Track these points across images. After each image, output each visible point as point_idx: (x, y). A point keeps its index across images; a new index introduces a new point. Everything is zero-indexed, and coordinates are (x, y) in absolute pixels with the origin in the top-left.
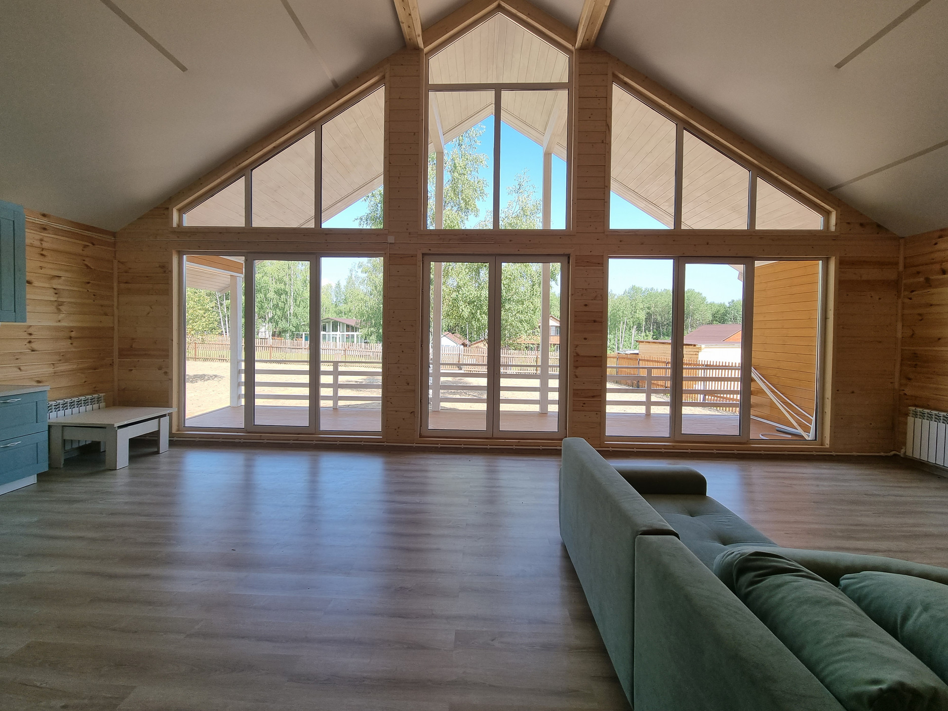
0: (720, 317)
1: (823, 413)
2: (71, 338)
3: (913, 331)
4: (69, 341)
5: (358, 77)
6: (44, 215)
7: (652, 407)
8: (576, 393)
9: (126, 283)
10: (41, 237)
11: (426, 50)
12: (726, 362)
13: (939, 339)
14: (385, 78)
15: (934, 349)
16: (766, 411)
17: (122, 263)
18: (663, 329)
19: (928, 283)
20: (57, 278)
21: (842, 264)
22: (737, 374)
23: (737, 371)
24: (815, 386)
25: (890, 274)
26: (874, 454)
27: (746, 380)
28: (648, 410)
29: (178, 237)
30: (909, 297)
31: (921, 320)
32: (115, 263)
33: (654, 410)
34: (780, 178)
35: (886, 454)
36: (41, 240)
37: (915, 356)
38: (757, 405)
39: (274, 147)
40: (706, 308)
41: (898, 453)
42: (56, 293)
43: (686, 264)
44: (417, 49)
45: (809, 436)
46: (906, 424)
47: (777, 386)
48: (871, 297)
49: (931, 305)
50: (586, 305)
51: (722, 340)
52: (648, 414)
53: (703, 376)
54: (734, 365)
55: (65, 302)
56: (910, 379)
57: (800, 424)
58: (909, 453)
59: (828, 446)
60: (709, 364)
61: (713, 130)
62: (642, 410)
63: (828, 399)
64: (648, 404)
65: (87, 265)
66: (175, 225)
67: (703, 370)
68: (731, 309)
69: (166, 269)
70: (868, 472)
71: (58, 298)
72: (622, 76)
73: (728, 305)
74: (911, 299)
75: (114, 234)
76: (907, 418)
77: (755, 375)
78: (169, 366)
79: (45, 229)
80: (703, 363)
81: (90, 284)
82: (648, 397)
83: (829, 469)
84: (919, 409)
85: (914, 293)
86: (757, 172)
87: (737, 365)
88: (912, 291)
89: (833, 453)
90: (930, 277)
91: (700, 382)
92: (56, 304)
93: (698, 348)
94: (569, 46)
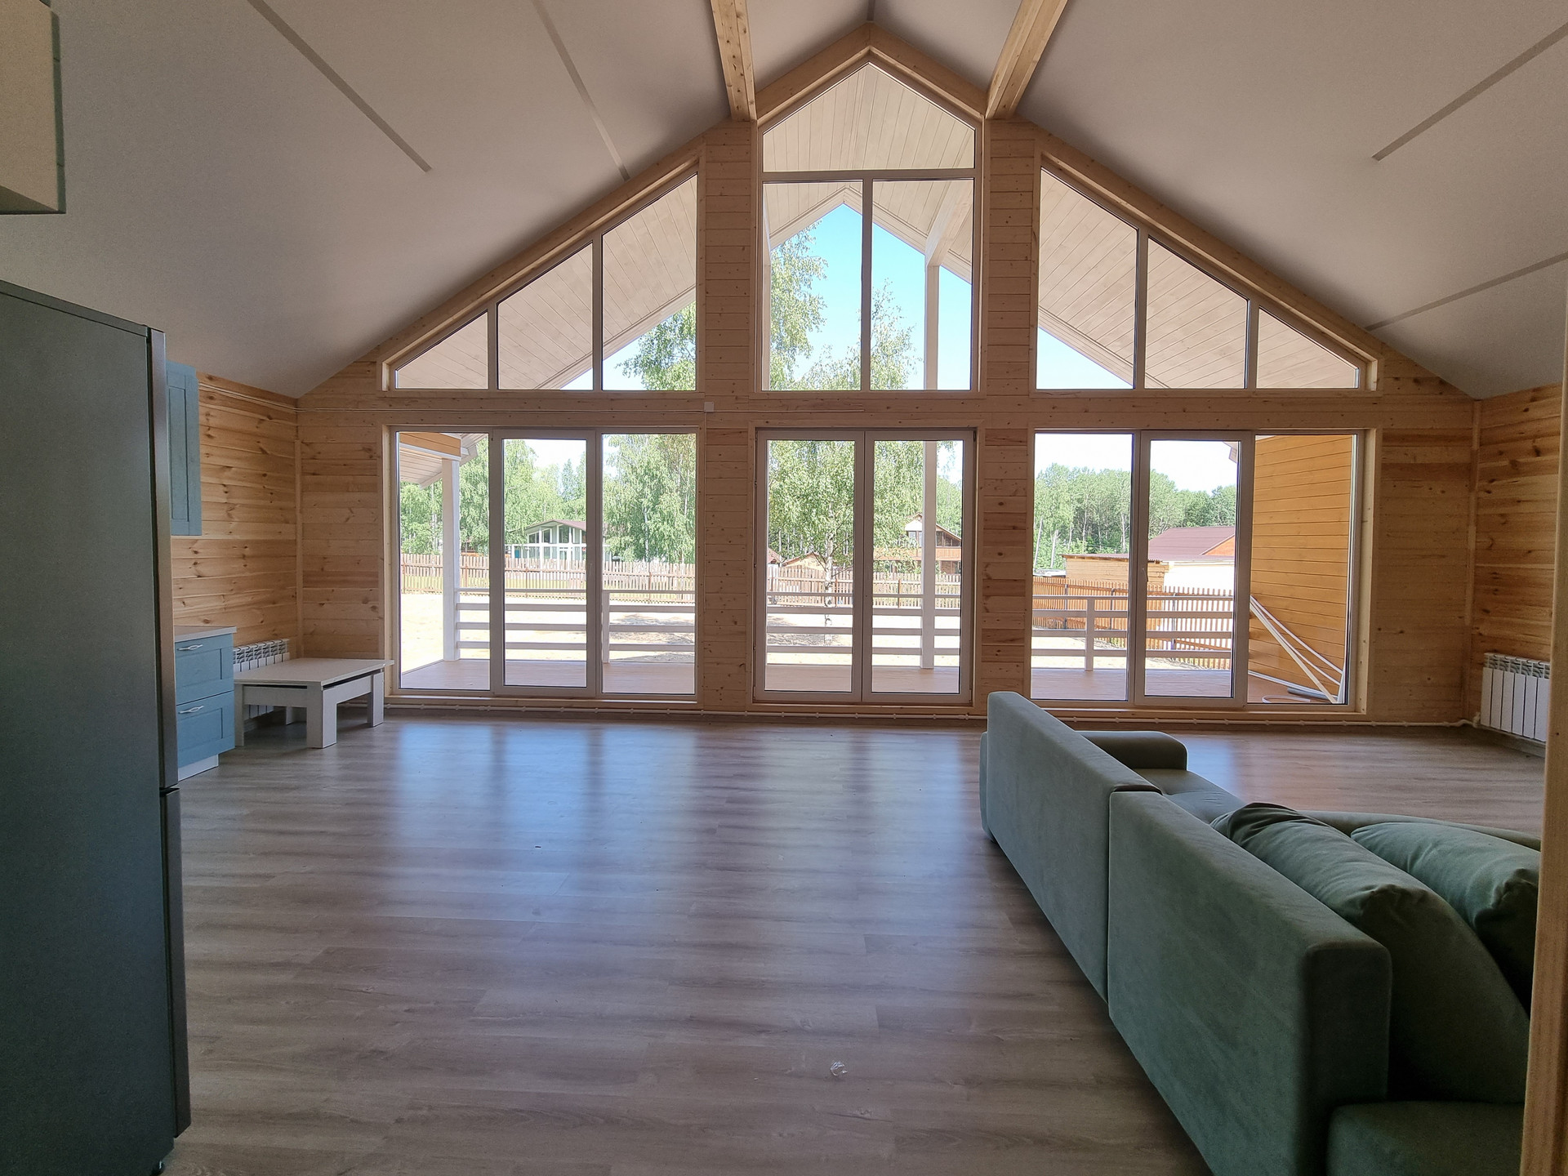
0: (1199, 514)
1: (1357, 663)
2: (244, 557)
3: (1492, 540)
4: (242, 562)
5: (658, 164)
6: (210, 378)
7: (1096, 659)
8: (986, 635)
9: (314, 474)
10: (208, 410)
11: (760, 121)
12: (1208, 590)
13: (1530, 552)
14: (698, 162)
15: (1522, 566)
16: (1274, 664)
17: (307, 445)
18: (1103, 534)
19: (1515, 469)
20: (228, 469)
21: (1386, 439)
22: (1229, 607)
23: (1227, 602)
24: (1345, 625)
25: (1457, 455)
26: (1435, 724)
27: (1242, 615)
28: (1089, 663)
29: (390, 406)
30: (1488, 489)
31: (1505, 523)
32: (298, 443)
33: (1100, 663)
34: (1293, 310)
35: (1451, 724)
36: (208, 414)
37: (1495, 576)
38: (1258, 655)
39: (533, 269)
40: (1175, 500)
41: (1468, 722)
42: (226, 492)
43: (1152, 442)
44: (747, 120)
45: (1336, 699)
46: (1480, 678)
47: (1289, 625)
48: (1431, 489)
49: (1519, 502)
50: (1001, 504)
51: (1203, 552)
52: (1089, 668)
53: (1171, 610)
54: (1222, 594)
55: (237, 504)
56: (1487, 611)
57: (1325, 683)
58: (1485, 722)
59: (1364, 713)
60: (1181, 591)
61: (1192, 240)
62: (1079, 662)
63: (1365, 641)
64: (1089, 653)
65: (262, 450)
66: (384, 387)
67: (1171, 601)
68: (1216, 501)
69: (372, 454)
70: (1424, 749)
71: (227, 498)
72: (1055, 159)
73: (1211, 495)
74: (1489, 492)
75: (295, 402)
76: (1482, 670)
77: (1254, 607)
78: (379, 598)
79: (211, 398)
80: (1172, 591)
81: (266, 478)
82: (1090, 644)
83: (1367, 745)
84: (1499, 656)
85: (1494, 483)
86: (1259, 302)
87: (1227, 594)
88: (1493, 481)
89: (1373, 723)
90: (1518, 460)
91: (1166, 620)
92: (226, 507)
93: (1164, 566)
94: (977, 114)
